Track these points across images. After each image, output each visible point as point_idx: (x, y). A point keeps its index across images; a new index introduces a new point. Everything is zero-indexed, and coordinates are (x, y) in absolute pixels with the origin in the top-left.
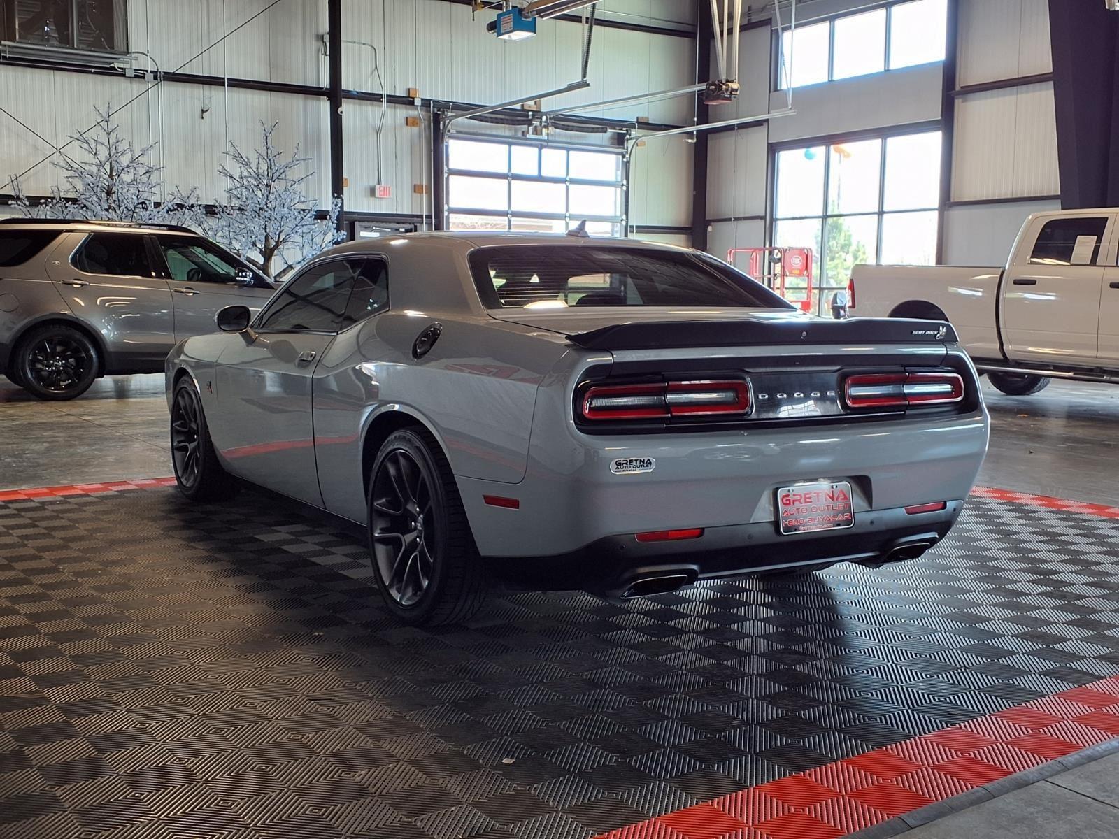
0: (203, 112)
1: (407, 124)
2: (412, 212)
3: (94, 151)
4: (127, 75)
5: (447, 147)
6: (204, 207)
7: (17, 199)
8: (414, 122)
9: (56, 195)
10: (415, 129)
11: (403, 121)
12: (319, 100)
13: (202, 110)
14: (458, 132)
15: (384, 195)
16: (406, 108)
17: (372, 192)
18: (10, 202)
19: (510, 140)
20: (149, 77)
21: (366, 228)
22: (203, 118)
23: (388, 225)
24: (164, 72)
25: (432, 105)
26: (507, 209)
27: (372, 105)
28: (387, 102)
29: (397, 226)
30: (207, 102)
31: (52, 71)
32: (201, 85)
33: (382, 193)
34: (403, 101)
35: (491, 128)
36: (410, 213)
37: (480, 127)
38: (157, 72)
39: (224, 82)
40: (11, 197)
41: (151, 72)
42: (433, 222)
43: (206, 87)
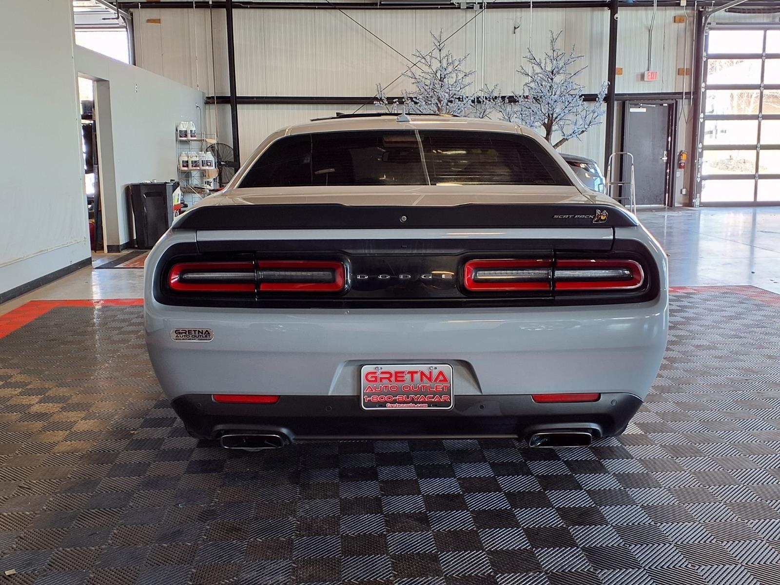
0: (515, 28)
1: (675, 22)
2: (675, 90)
3: (429, 63)
4: (461, 8)
5: (707, 37)
6: (508, 98)
7: (381, 100)
8: (680, 19)
9: (405, 95)
10: (682, 25)
11: (672, 20)
12: (603, 10)
13: (515, 27)
14: (717, 24)
15: (652, 78)
16: (675, 9)
17: (642, 76)
18: (375, 102)
19: (766, 26)
20: (477, 7)
21: (635, 105)
22: (515, 33)
23: (654, 102)
24: (487, 3)
25: (696, 4)
26: (759, 83)
27: (646, 10)
28: (657, 6)
29: (661, 102)
30: (518, 20)
31: (414, 10)
32: (515, 9)
33: (650, 77)
34: (671, 4)
35: (751, 18)
36: (674, 91)
37: (740, 18)
38: (482, 3)
39: (530, 5)
40: (376, 99)
41: (478, 3)
42: (692, 97)
43: (518, 9)
